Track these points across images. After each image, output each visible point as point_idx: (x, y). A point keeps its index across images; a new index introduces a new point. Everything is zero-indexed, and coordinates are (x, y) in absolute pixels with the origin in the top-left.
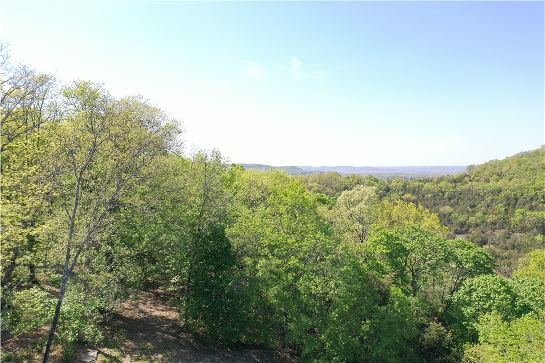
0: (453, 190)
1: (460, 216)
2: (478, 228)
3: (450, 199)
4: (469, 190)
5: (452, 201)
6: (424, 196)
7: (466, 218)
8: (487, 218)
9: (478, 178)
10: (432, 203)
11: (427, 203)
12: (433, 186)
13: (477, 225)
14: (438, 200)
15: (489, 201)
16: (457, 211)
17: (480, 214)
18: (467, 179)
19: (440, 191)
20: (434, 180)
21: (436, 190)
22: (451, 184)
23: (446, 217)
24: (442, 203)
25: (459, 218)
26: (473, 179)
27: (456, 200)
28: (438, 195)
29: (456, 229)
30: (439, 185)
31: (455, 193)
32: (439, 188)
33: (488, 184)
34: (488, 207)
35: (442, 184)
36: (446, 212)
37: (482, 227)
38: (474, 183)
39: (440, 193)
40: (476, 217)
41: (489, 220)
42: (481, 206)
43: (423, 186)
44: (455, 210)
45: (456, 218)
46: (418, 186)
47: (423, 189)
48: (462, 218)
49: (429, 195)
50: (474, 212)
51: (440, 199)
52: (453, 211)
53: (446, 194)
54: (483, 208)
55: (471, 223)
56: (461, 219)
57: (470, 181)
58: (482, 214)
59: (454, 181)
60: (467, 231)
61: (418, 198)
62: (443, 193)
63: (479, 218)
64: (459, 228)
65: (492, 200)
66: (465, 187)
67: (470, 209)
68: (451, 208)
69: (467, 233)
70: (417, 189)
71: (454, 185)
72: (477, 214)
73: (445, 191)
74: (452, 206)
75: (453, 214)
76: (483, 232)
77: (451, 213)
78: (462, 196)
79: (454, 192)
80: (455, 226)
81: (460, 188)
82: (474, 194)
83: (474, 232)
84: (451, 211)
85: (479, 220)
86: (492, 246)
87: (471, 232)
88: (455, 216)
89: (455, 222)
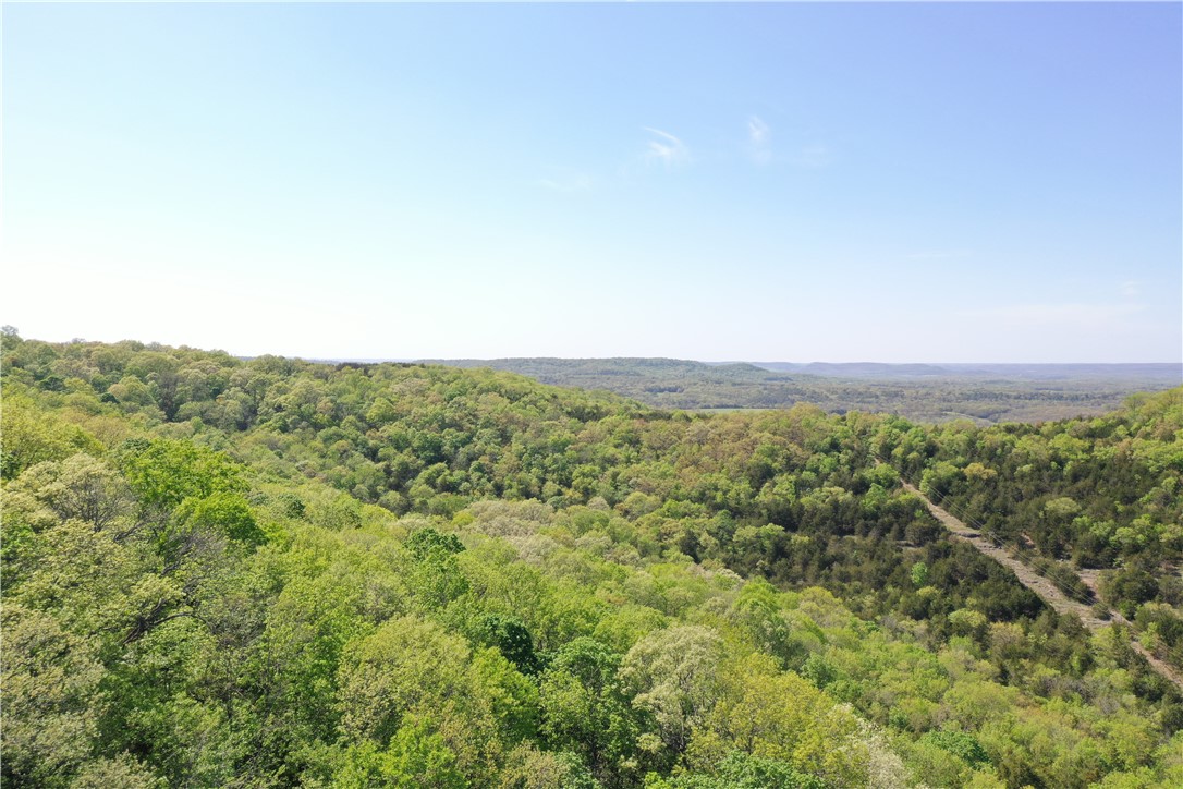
0: (1085, 456)
1: (1095, 524)
2: (1136, 557)
3: (1076, 478)
4: (1124, 459)
5: (1081, 484)
6: (1013, 468)
7: (1108, 529)
8: (1162, 533)
10: (1033, 488)
11: (1020, 486)
12: (1036, 447)
13: (1136, 549)
14: (1047, 482)
15: (1170, 491)
16: (1089, 510)
17: (1142, 521)
18: (1121, 430)
19: (1055, 458)
20: (1044, 430)
21: (1045, 454)
22: (1081, 442)
23: (1062, 525)
24: (1056, 489)
25: (1091, 529)
26: (1137, 429)
27: (1089, 481)
28: (1048, 468)
29: (1084, 557)
30: (1050, 444)
31: (1091, 465)
32: (1051, 452)
33: (1171, 446)
34: (1165, 504)
35: (1060, 442)
36: (1062, 512)
37: (1147, 553)
38: (1138, 441)
39: (1054, 464)
40: (1133, 527)
41: (1165, 537)
42: (1149, 501)
43: (1013, 444)
44: (1084, 508)
45: (1085, 529)
46: (1004, 444)
47: (1014, 450)
48: (1100, 529)
49: (1027, 468)
50: (1131, 515)
51: (1053, 478)
52: (1079, 511)
53: (1068, 467)
54: (1152, 507)
55: (1120, 543)
56: (1097, 532)
57: (1130, 434)
58: (1147, 522)
59: (1092, 434)
60: (1109, 563)
61: (1000, 474)
62: (1061, 463)
63: (1141, 531)
64: (1090, 554)
65: (1176, 485)
66: (1115, 450)
67: (1121, 508)
68: (1074, 503)
69: (1111, 567)
70: (999, 451)
71: (1087, 444)
72: (1135, 522)
73: (1067, 459)
74: (1079, 496)
75: (1077, 519)
76: (1149, 566)
77: (1075, 515)
78: (1105, 471)
79: (1088, 461)
80: (1082, 549)
81: (1102, 451)
82: (1134, 468)
83: (1128, 566)
84: (1075, 510)
85: (1140, 536)
86: (1167, 606)
87: (1119, 565)
88: (1083, 522)
89: (1082, 538)
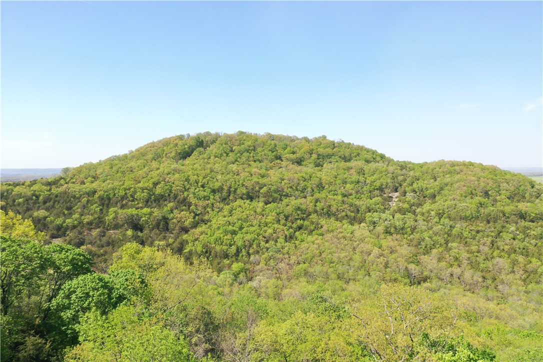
0: (48, 193)
1: (56, 220)
2: (75, 230)
3: (45, 202)
4: (65, 192)
5: (48, 204)
6: (14, 201)
7: (62, 221)
8: (84, 219)
9: (74, 180)
10: (25, 208)
11: (18, 208)
12: (25, 190)
13: (74, 227)
14: (32, 205)
15: (85, 202)
16: (53, 215)
17: (76, 216)
18: (62, 182)
19: (33, 195)
20: (27, 184)
21: (29, 193)
22: (46, 187)
23: (41, 222)
24: (36, 207)
25: (55, 222)
26: (69, 181)
27: (51, 203)
28: (32, 199)
29: (53, 234)
30: (32, 188)
31: (51, 196)
32: (32, 192)
33: (84, 186)
34: (84, 209)
35: (36, 187)
36: (41, 216)
37: (79, 228)
38: (70, 185)
39: (34, 197)
40: (72, 219)
41: (85, 221)
42: (78, 208)
43: (12, 190)
44: (51, 214)
45: (52, 222)
46: (7, 191)
47: (13, 193)
48: (59, 221)
49: (21, 200)
50: (70, 214)
51: (35, 203)
52: (48, 215)
53: (41, 198)
54: (79, 210)
55: (68, 226)
56: (58, 223)
57: (66, 183)
58: (78, 216)
59: (49, 184)
60: (64, 235)
61: (7, 204)
62: (38, 197)
63: (76, 220)
64: (55, 232)
65: (87, 201)
66: (61, 189)
67: (66, 212)
68: (46, 212)
69: (65, 236)
70: (5, 194)
71: (48, 188)
72: (73, 216)
73: (40, 195)
74: (47, 209)
75: (48, 218)
76: (80, 233)
77: (47, 217)
78: (58, 199)
79: (49, 195)
80: (52, 231)
81: (55, 190)
82: (70, 197)
83: (71, 234)
84: (47, 215)
85: (75, 222)
86: (89, 246)
87: (68, 235)
88: (51, 220)
89: (51, 226)
